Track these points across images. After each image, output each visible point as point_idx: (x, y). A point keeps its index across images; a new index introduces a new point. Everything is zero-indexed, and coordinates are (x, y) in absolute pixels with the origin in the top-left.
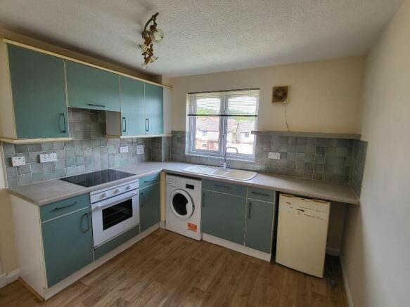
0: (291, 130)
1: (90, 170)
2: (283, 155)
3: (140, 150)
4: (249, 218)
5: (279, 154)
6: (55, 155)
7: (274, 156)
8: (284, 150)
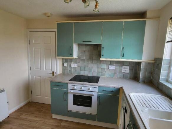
1: (91, 75)
3: (126, 70)
6: (77, 64)
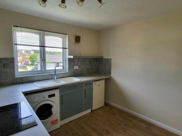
0: (82, 56)
2: (79, 66)
4: (85, 97)
5: (78, 66)
7: (76, 67)
8: (80, 64)
